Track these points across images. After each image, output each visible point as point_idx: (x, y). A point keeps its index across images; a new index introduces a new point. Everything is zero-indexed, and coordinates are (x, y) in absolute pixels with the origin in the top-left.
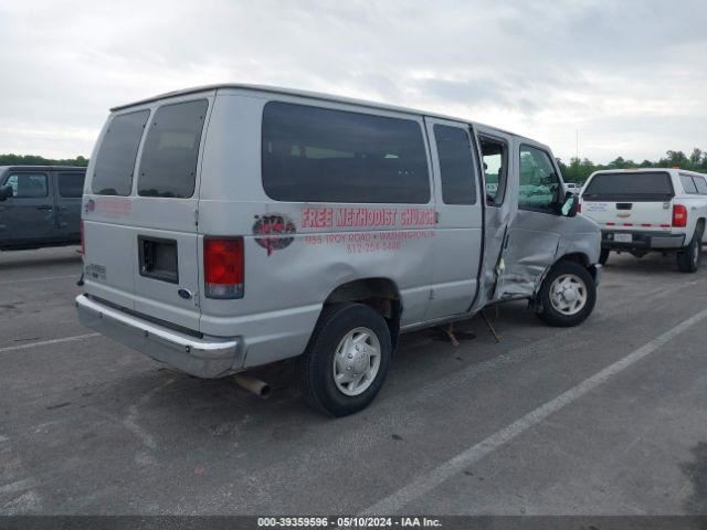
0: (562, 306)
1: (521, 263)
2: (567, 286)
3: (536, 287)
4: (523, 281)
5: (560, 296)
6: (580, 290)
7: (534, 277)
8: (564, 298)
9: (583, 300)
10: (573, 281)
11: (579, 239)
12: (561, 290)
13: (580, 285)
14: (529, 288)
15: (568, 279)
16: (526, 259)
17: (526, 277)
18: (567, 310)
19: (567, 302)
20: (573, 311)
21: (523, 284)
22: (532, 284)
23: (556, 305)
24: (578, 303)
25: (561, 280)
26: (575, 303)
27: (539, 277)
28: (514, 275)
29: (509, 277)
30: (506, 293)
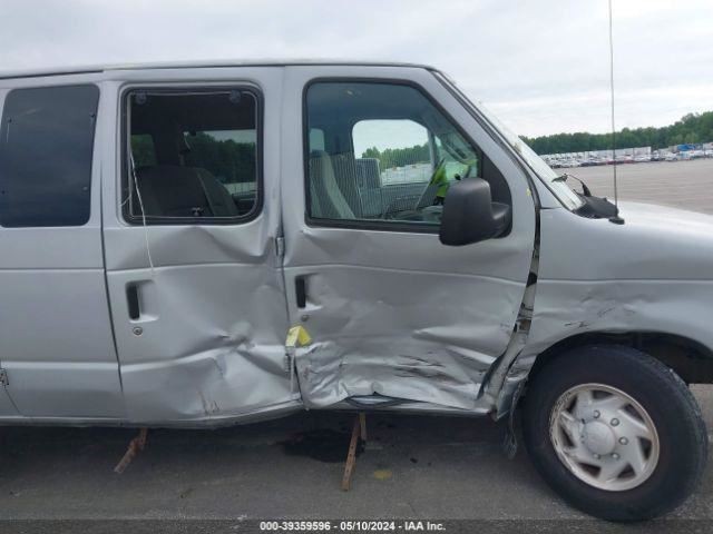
7: (477, 375)
15: (615, 400)
28: (414, 361)
29: (392, 362)
30: (375, 394)
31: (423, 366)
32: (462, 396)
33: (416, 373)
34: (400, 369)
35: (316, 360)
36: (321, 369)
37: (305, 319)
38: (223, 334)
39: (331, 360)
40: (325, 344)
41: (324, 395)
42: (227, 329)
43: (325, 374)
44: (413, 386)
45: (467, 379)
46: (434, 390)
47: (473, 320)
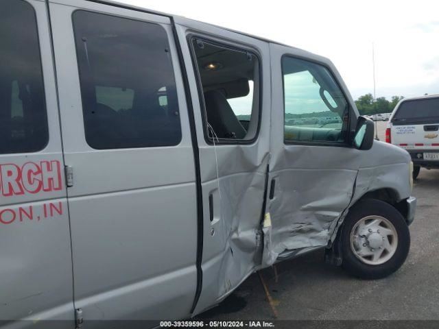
0: (364, 251)
1: (305, 210)
2: (374, 230)
3: (331, 235)
4: (312, 230)
5: (363, 241)
6: (390, 238)
7: (326, 225)
8: (367, 244)
9: (392, 250)
10: (382, 224)
11: (383, 173)
12: (366, 232)
13: (390, 231)
14: (320, 238)
15: (377, 221)
16: (311, 204)
17: (315, 225)
18: (370, 258)
19: (371, 249)
20: (378, 261)
21: (313, 234)
22: (325, 233)
23: (357, 249)
24: (385, 253)
25: (368, 221)
26: (380, 252)
27: (333, 224)
28: (299, 225)
29: (290, 228)
30: (286, 250)
31: (304, 227)
32: (320, 239)
34: (293, 232)
44: (298, 240)
45: (321, 229)
46: (307, 240)
47: (335, 194)
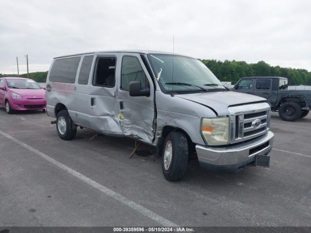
31: (145, 130)
33: (144, 132)
35: (125, 123)
36: (126, 126)
37: (122, 112)
38: (109, 113)
39: (129, 125)
40: (128, 120)
41: (126, 132)
42: (110, 112)
43: (128, 128)
